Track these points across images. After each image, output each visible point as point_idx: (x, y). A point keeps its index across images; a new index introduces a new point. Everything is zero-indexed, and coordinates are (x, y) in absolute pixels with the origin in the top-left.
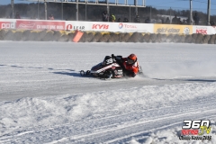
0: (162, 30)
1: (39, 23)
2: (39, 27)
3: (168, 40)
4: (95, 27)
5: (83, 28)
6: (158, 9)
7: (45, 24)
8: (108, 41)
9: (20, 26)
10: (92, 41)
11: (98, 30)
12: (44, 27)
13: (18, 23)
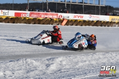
0: (114, 20)
1: (43, 14)
2: (43, 16)
3: (117, 25)
4: (75, 17)
5: (68, 17)
6: (114, 7)
7: (46, 14)
8: (82, 25)
9: (32, 15)
10: (72, 25)
11: (77, 18)
12: (46, 16)
13: (31, 14)
